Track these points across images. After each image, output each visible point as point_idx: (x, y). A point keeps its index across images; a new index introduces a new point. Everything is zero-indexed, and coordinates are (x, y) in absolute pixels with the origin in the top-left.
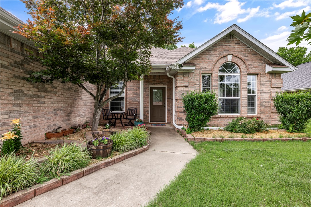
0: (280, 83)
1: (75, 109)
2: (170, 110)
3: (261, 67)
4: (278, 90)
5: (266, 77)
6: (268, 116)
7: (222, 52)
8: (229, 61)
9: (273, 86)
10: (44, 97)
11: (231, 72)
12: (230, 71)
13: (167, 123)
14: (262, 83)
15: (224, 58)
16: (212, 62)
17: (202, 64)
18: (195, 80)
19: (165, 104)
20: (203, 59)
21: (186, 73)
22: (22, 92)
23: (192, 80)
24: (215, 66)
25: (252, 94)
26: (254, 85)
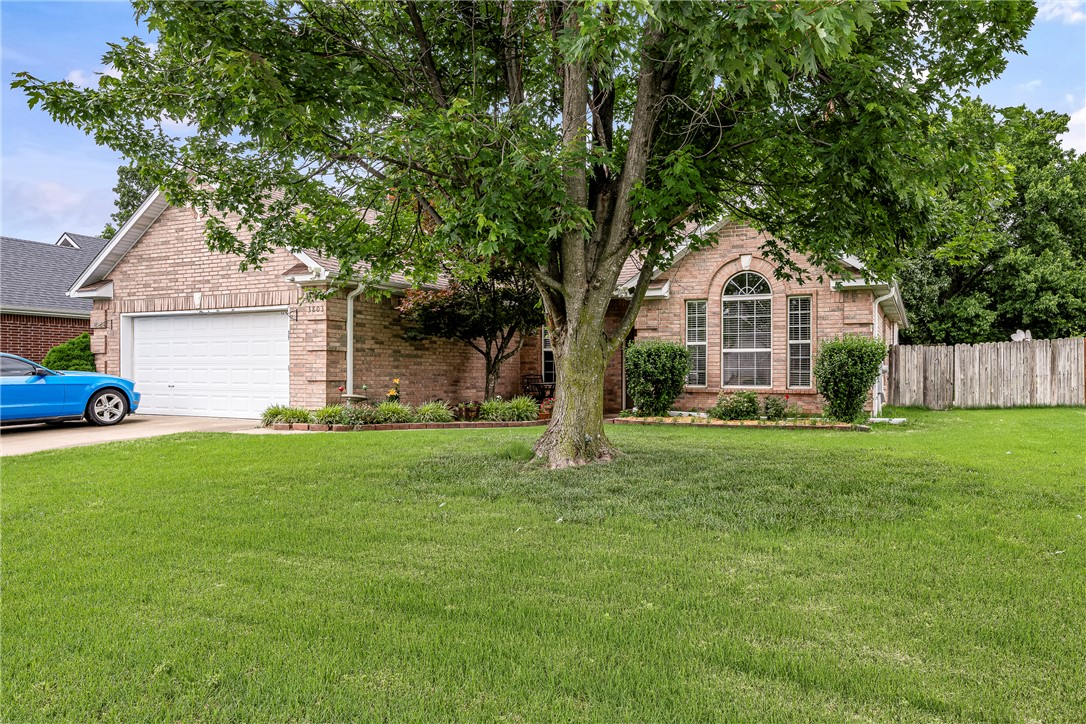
0: (867, 312)
1: (467, 375)
4: (864, 329)
5: (832, 301)
7: (729, 252)
8: (744, 269)
9: (847, 321)
10: (421, 357)
11: (752, 293)
12: (749, 290)
14: (823, 314)
15: (733, 264)
16: (708, 275)
17: (685, 280)
18: (671, 315)
20: (687, 270)
21: (655, 302)
22: (400, 352)
23: (665, 315)
24: (714, 283)
25: (800, 342)
26: (806, 318)
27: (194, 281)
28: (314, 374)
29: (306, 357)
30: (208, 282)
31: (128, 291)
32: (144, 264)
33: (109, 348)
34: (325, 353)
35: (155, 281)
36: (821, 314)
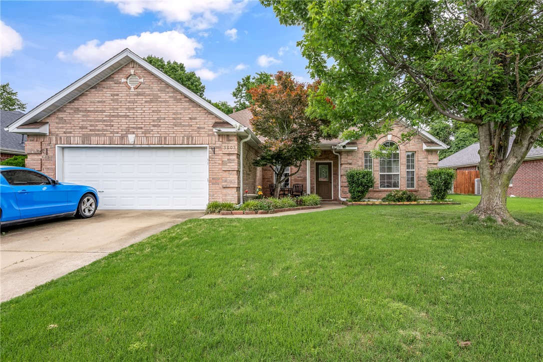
0: (436, 159)
2: (336, 186)
3: (419, 145)
4: (435, 166)
5: (424, 155)
6: (425, 190)
8: (389, 140)
9: (429, 163)
13: (333, 200)
15: (385, 137)
16: (373, 142)
17: (364, 143)
18: (358, 158)
19: (331, 180)
21: (350, 152)
23: (355, 158)
24: (376, 145)
25: (411, 170)
26: (413, 161)
27: (129, 127)
28: (229, 184)
29: (221, 174)
30: (141, 128)
31: (65, 130)
32: (81, 113)
33: (43, 167)
34: (236, 172)
35: (91, 126)
36: (419, 159)
